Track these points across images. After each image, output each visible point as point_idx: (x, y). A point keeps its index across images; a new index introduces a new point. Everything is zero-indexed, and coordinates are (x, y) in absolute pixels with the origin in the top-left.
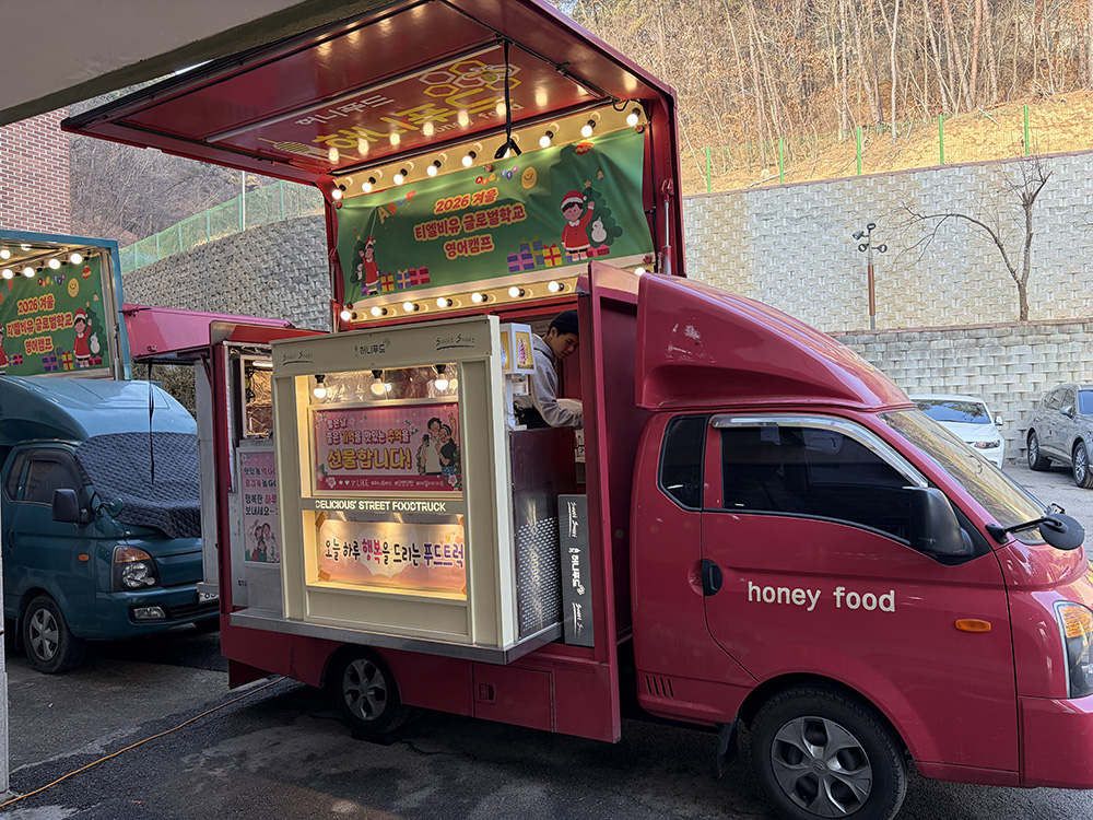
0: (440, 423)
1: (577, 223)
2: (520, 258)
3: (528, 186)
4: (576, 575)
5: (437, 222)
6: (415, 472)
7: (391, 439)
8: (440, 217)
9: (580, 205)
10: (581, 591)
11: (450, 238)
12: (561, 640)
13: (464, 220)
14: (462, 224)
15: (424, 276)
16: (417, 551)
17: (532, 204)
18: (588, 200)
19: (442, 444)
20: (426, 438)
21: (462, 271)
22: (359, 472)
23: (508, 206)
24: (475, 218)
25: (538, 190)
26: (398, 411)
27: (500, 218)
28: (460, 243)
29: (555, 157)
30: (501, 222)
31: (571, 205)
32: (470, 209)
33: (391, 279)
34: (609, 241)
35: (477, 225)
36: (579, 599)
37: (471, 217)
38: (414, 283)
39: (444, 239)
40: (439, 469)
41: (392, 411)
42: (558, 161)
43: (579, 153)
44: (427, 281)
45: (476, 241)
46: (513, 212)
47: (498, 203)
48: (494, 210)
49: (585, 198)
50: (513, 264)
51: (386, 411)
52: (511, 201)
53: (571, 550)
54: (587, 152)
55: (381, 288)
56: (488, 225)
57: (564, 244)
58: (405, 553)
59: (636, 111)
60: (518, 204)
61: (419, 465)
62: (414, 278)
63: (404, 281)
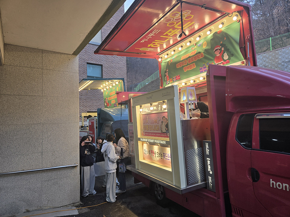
0: (165, 118)
1: (219, 55)
2: (203, 68)
3: (205, 47)
4: (209, 167)
5: (181, 62)
6: (160, 132)
7: (155, 122)
8: (182, 61)
9: (219, 49)
10: (211, 173)
11: (185, 66)
12: (206, 188)
13: (188, 60)
14: (187, 62)
15: (179, 77)
16: (162, 155)
17: (205, 52)
18: (222, 47)
19: (166, 124)
20: (162, 122)
21: (188, 75)
22: (149, 131)
23: (199, 54)
24: (191, 59)
25: (207, 48)
26: (156, 114)
27: (197, 58)
28: (187, 67)
29: (211, 37)
30: (197, 59)
31: (217, 50)
32: (189, 57)
33: (172, 79)
34: (229, 59)
35: (191, 61)
36: (211, 175)
37: (190, 59)
38: (177, 79)
39: (183, 67)
40: (165, 131)
41: (155, 114)
42: (213, 37)
43: (218, 33)
44: (179, 79)
45: (191, 66)
46: (200, 55)
47: (196, 54)
48: (195, 56)
49: (221, 47)
50: (201, 70)
51: (154, 114)
52: (200, 53)
53: (207, 159)
54: (221, 33)
55: (170, 82)
56: (194, 61)
57: (215, 62)
58: (159, 155)
59: (237, 15)
60: (202, 53)
61: (161, 130)
62: (177, 78)
63: (174, 80)
